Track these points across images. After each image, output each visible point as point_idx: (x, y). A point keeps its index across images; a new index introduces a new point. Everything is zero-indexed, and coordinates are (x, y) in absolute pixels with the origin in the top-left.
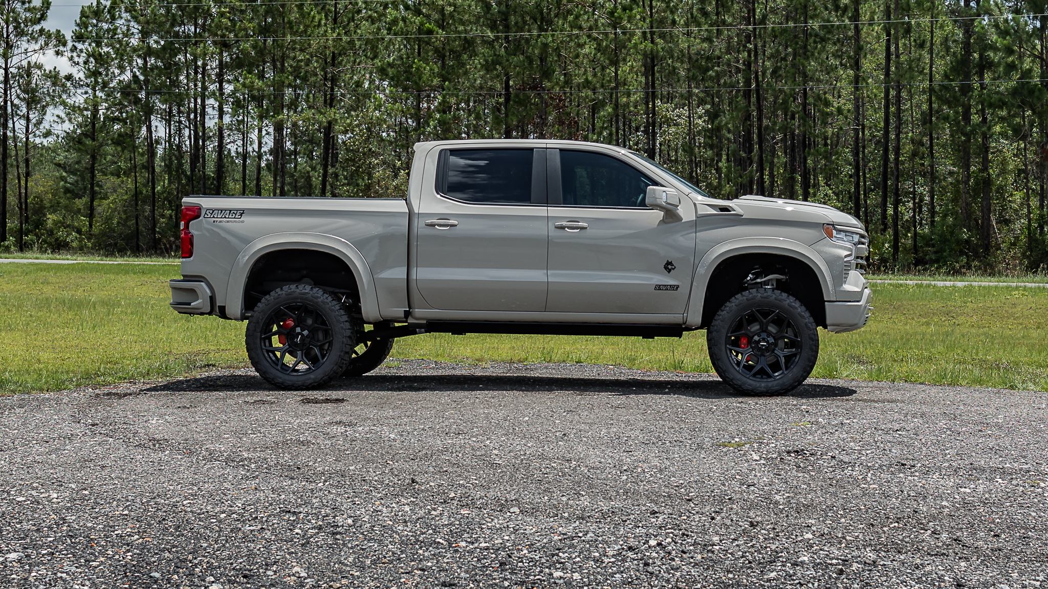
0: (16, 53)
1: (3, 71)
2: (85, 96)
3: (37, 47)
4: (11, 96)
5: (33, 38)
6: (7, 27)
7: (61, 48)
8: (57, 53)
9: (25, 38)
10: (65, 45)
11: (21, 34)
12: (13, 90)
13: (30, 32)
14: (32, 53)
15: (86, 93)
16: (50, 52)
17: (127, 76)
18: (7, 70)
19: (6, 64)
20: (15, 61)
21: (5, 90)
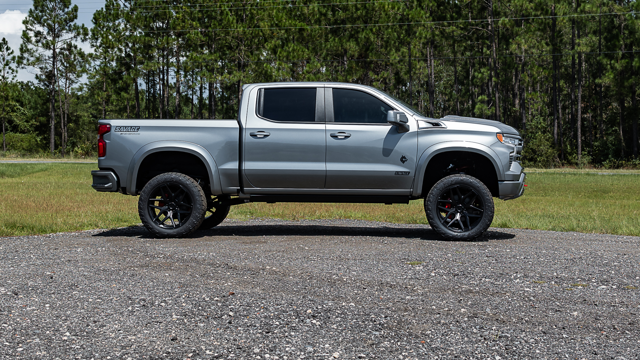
0: (59, 40)
1: (52, 51)
3: (72, 36)
4: (57, 66)
5: (70, 30)
6: (55, 25)
8: (83, 40)
9: (65, 31)
10: (88, 34)
11: (62, 28)
12: (58, 62)
16: (80, 39)
18: (54, 50)
19: (54, 46)
20: (59, 45)
21: (54, 62)
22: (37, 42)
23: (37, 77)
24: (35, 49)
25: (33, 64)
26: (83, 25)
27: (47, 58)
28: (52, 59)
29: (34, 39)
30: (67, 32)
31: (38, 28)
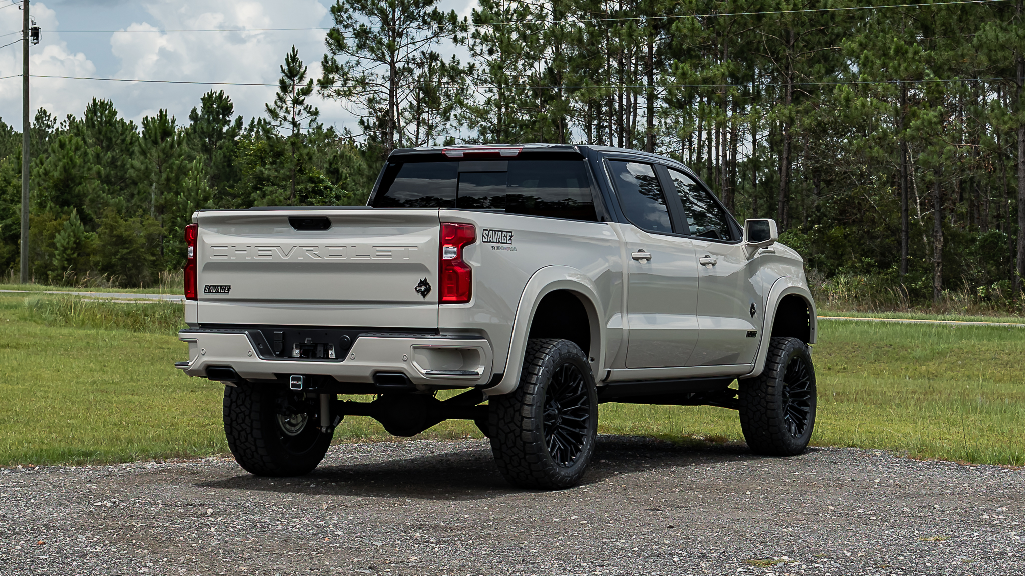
0: (403, 44)
1: (389, 67)
2: (489, 95)
3: (429, 34)
4: (397, 99)
5: (425, 22)
6: (394, 12)
7: (460, 35)
8: (455, 40)
9: (414, 25)
10: (464, 29)
11: (412, 18)
12: (399, 91)
13: (421, 14)
14: (421, 44)
15: (491, 91)
16: (446, 41)
17: (540, 67)
18: (392, 64)
19: (392, 57)
20: (401, 54)
21: (392, 91)
22: (361, 47)
23: (362, 123)
24: (353, 63)
25: (348, 94)
26: (453, 11)
27: (380, 81)
28: (388, 85)
29: (351, 42)
30: (419, 28)
31: (361, 19)
